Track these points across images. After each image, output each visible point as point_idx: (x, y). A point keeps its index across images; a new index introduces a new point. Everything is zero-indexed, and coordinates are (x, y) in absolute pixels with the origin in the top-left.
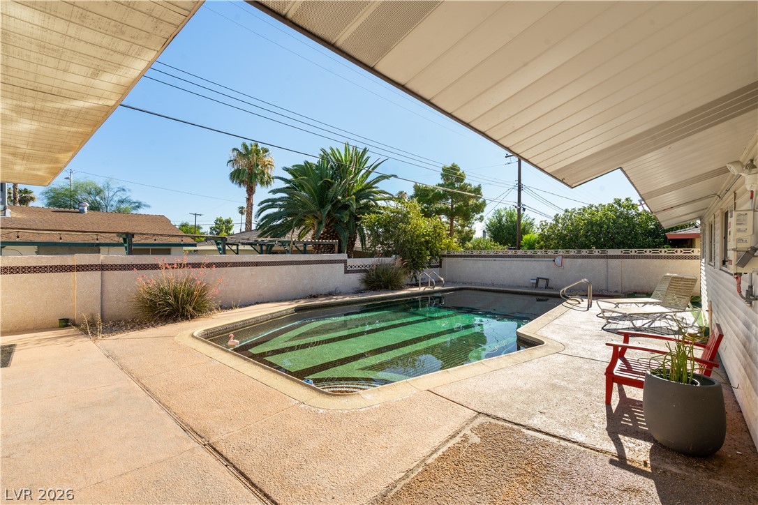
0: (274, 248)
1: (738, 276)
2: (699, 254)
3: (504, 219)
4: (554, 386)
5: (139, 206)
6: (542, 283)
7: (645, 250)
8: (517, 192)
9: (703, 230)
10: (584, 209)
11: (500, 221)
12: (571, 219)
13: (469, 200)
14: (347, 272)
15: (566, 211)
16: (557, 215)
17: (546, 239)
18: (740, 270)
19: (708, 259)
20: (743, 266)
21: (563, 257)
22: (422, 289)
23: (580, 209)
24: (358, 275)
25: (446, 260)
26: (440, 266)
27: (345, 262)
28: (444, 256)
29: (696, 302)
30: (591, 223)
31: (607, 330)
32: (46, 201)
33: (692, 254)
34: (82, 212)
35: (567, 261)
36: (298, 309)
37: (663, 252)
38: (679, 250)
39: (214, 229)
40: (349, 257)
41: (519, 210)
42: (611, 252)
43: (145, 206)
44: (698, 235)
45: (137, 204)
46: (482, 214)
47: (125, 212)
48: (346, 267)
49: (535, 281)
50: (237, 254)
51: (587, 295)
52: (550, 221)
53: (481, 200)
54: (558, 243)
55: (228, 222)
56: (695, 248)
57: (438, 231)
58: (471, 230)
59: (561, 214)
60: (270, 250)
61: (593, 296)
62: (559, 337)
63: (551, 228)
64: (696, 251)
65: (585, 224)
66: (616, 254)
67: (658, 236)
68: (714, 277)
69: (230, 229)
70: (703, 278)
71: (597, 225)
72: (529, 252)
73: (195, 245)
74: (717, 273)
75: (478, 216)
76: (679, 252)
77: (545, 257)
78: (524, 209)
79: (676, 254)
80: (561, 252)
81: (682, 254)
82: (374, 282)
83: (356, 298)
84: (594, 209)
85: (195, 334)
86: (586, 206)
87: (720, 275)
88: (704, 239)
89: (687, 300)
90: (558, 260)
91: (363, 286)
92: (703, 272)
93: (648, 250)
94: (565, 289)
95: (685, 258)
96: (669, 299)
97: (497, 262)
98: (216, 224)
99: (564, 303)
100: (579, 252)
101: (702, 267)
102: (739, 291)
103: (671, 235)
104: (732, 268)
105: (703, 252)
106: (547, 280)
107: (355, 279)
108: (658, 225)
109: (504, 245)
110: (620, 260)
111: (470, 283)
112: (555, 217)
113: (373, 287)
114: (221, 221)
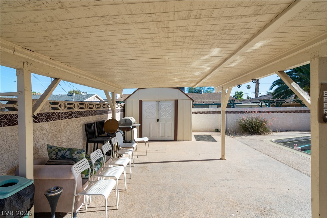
0: (283, 104)
32: (188, 91)
34: (201, 93)
39: (235, 97)
47: (210, 92)
50: (262, 107)
55: (241, 93)
60: (280, 105)
69: (242, 96)
73: (242, 104)
85: (272, 140)
98: (236, 94)
114: (238, 92)
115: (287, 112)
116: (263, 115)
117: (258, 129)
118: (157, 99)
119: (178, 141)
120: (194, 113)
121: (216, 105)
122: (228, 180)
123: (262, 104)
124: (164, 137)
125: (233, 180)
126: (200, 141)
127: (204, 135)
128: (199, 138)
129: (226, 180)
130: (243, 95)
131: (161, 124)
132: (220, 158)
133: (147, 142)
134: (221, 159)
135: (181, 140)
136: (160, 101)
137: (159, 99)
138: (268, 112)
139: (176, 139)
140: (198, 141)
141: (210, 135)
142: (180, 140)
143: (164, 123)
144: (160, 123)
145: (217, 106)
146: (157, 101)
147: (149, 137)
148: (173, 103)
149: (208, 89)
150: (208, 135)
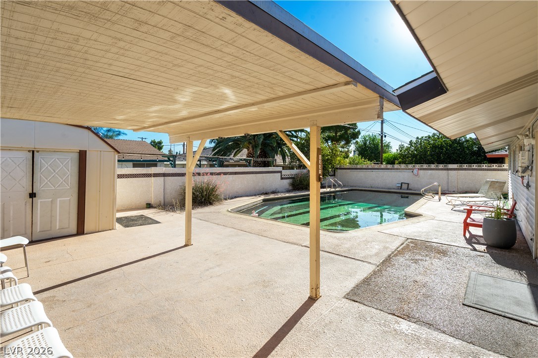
1: (522, 177)
2: (507, 168)
3: (368, 142)
4: (437, 231)
5: (119, 134)
6: (405, 186)
7: (473, 165)
8: (380, 124)
9: (510, 153)
10: (429, 137)
11: (365, 144)
12: (421, 144)
13: (348, 130)
14: (282, 179)
15: (417, 138)
16: (411, 141)
17: (403, 157)
18: (523, 175)
19: (512, 171)
20: (524, 173)
21: (419, 169)
22: (328, 190)
23: (426, 137)
24: (288, 181)
25: (339, 171)
26: (334, 175)
27: (280, 172)
28: (337, 169)
29: (506, 196)
30: (434, 147)
31: (455, 211)
33: (503, 168)
35: (421, 172)
36: (264, 200)
37: (484, 166)
38: (495, 165)
40: (283, 169)
41: (382, 137)
42: (451, 166)
43: (123, 134)
44: (507, 155)
45: (118, 133)
46: (357, 140)
47: (111, 137)
48: (281, 176)
49: (400, 185)
50: (200, 167)
51: (438, 194)
52: (406, 145)
53: (356, 130)
54: (412, 160)
55: (160, 143)
56: (505, 163)
57: (334, 152)
58: (348, 151)
59: (414, 140)
61: (441, 194)
62: (430, 213)
63: (407, 150)
64: (506, 166)
65: (430, 147)
66: (454, 167)
67: (480, 156)
68: (514, 180)
69: (161, 148)
70: (510, 182)
71: (439, 148)
72: (389, 166)
74: (516, 178)
75: (355, 141)
76: (495, 166)
77: (406, 169)
78: (385, 136)
79: (493, 168)
80: (418, 166)
81: (496, 168)
82: (298, 185)
83: (287, 195)
84: (436, 137)
85: (229, 210)
86: (431, 135)
87: (518, 179)
88: (510, 158)
89: (499, 194)
90: (415, 171)
91: (291, 188)
92: (510, 179)
93: (475, 165)
94: (423, 189)
95: (498, 170)
96: (490, 194)
97: (374, 173)
99: (424, 197)
100: (429, 166)
101: (509, 176)
102: (523, 183)
103: (489, 155)
104: (520, 174)
105: (510, 166)
106: (408, 184)
107: (286, 183)
108: (481, 148)
109: (371, 161)
110: (457, 171)
111: (355, 187)
112: (410, 142)
113: (298, 188)
114: (154, 142)
115: (236, 173)
116: (214, 177)
117: (209, 198)
118: (32, 147)
119: (86, 234)
120: (120, 176)
121: (131, 163)
122: (213, 268)
123: (200, 163)
124: (50, 230)
125: (218, 266)
126: (131, 226)
127: (133, 217)
128: (127, 222)
129: (211, 268)
130: (164, 147)
131: (41, 202)
132: (184, 244)
133: (26, 245)
134: (186, 246)
135: (94, 231)
136: (38, 151)
137: (38, 146)
138: (219, 174)
139: (81, 231)
140: (128, 227)
141: (143, 215)
142: (90, 231)
143: (51, 200)
144: (38, 201)
145: (133, 164)
146: (29, 151)
147: (26, 234)
148: (76, 156)
149: (108, 131)
150: (139, 216)
